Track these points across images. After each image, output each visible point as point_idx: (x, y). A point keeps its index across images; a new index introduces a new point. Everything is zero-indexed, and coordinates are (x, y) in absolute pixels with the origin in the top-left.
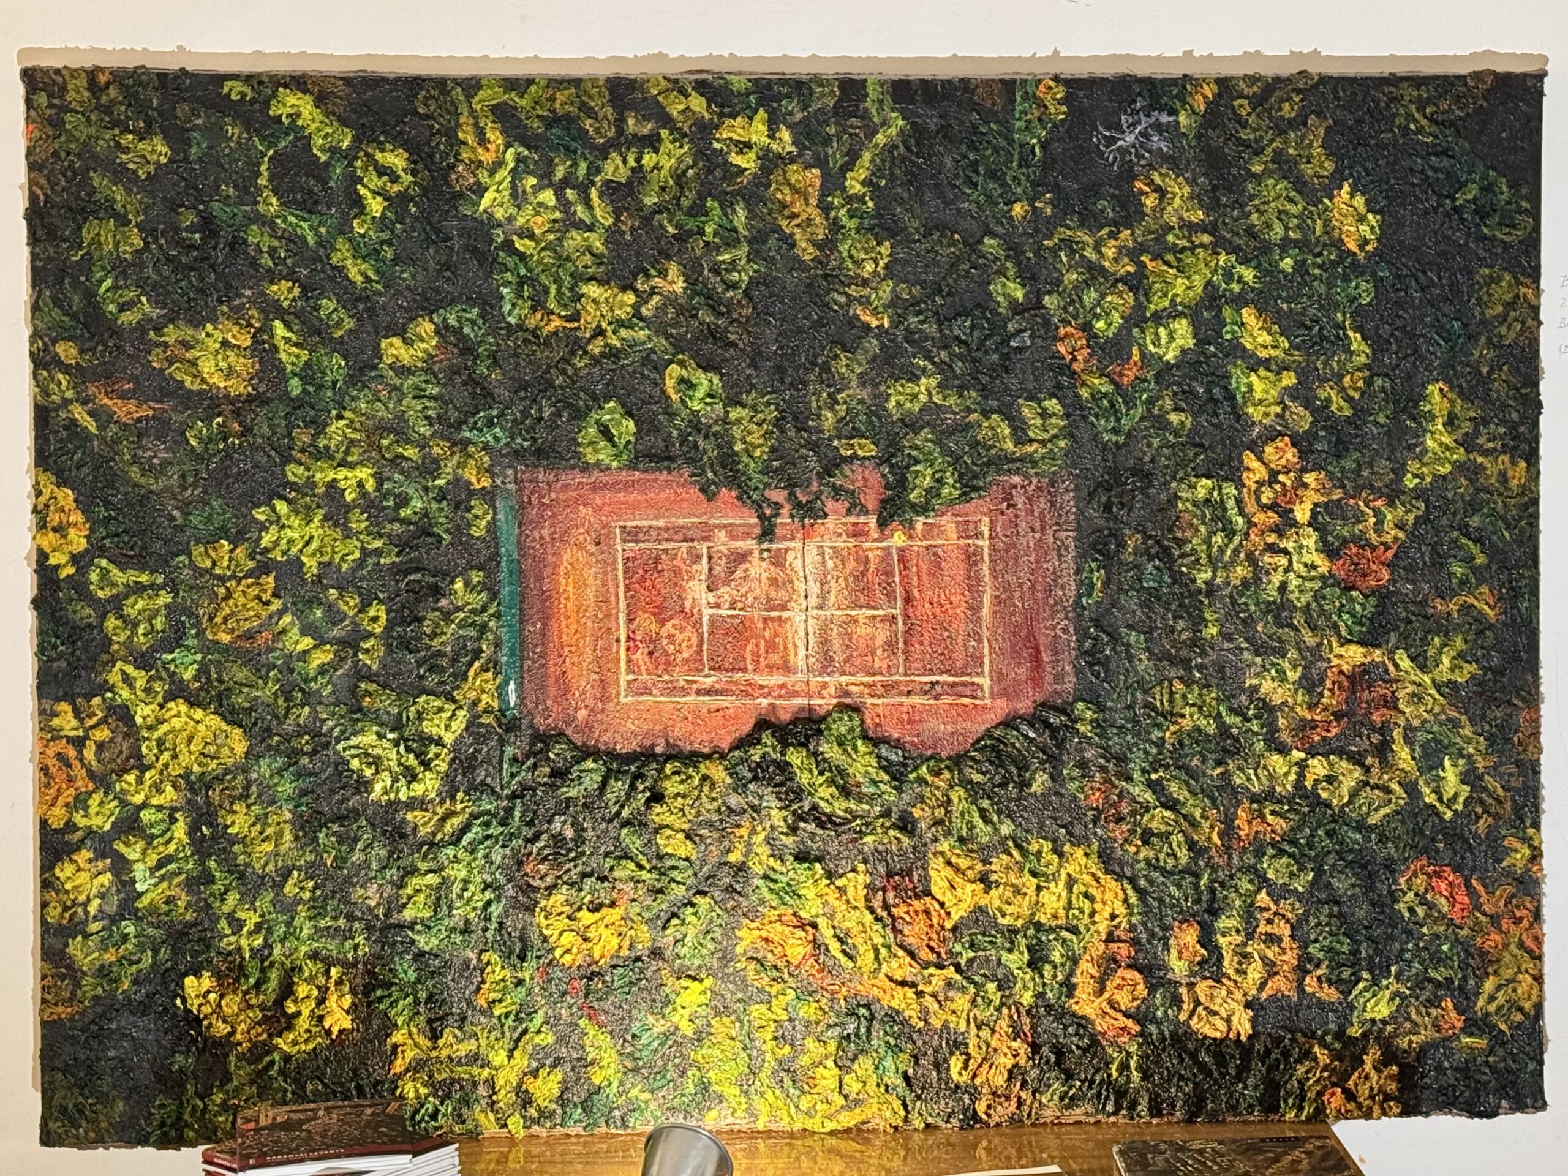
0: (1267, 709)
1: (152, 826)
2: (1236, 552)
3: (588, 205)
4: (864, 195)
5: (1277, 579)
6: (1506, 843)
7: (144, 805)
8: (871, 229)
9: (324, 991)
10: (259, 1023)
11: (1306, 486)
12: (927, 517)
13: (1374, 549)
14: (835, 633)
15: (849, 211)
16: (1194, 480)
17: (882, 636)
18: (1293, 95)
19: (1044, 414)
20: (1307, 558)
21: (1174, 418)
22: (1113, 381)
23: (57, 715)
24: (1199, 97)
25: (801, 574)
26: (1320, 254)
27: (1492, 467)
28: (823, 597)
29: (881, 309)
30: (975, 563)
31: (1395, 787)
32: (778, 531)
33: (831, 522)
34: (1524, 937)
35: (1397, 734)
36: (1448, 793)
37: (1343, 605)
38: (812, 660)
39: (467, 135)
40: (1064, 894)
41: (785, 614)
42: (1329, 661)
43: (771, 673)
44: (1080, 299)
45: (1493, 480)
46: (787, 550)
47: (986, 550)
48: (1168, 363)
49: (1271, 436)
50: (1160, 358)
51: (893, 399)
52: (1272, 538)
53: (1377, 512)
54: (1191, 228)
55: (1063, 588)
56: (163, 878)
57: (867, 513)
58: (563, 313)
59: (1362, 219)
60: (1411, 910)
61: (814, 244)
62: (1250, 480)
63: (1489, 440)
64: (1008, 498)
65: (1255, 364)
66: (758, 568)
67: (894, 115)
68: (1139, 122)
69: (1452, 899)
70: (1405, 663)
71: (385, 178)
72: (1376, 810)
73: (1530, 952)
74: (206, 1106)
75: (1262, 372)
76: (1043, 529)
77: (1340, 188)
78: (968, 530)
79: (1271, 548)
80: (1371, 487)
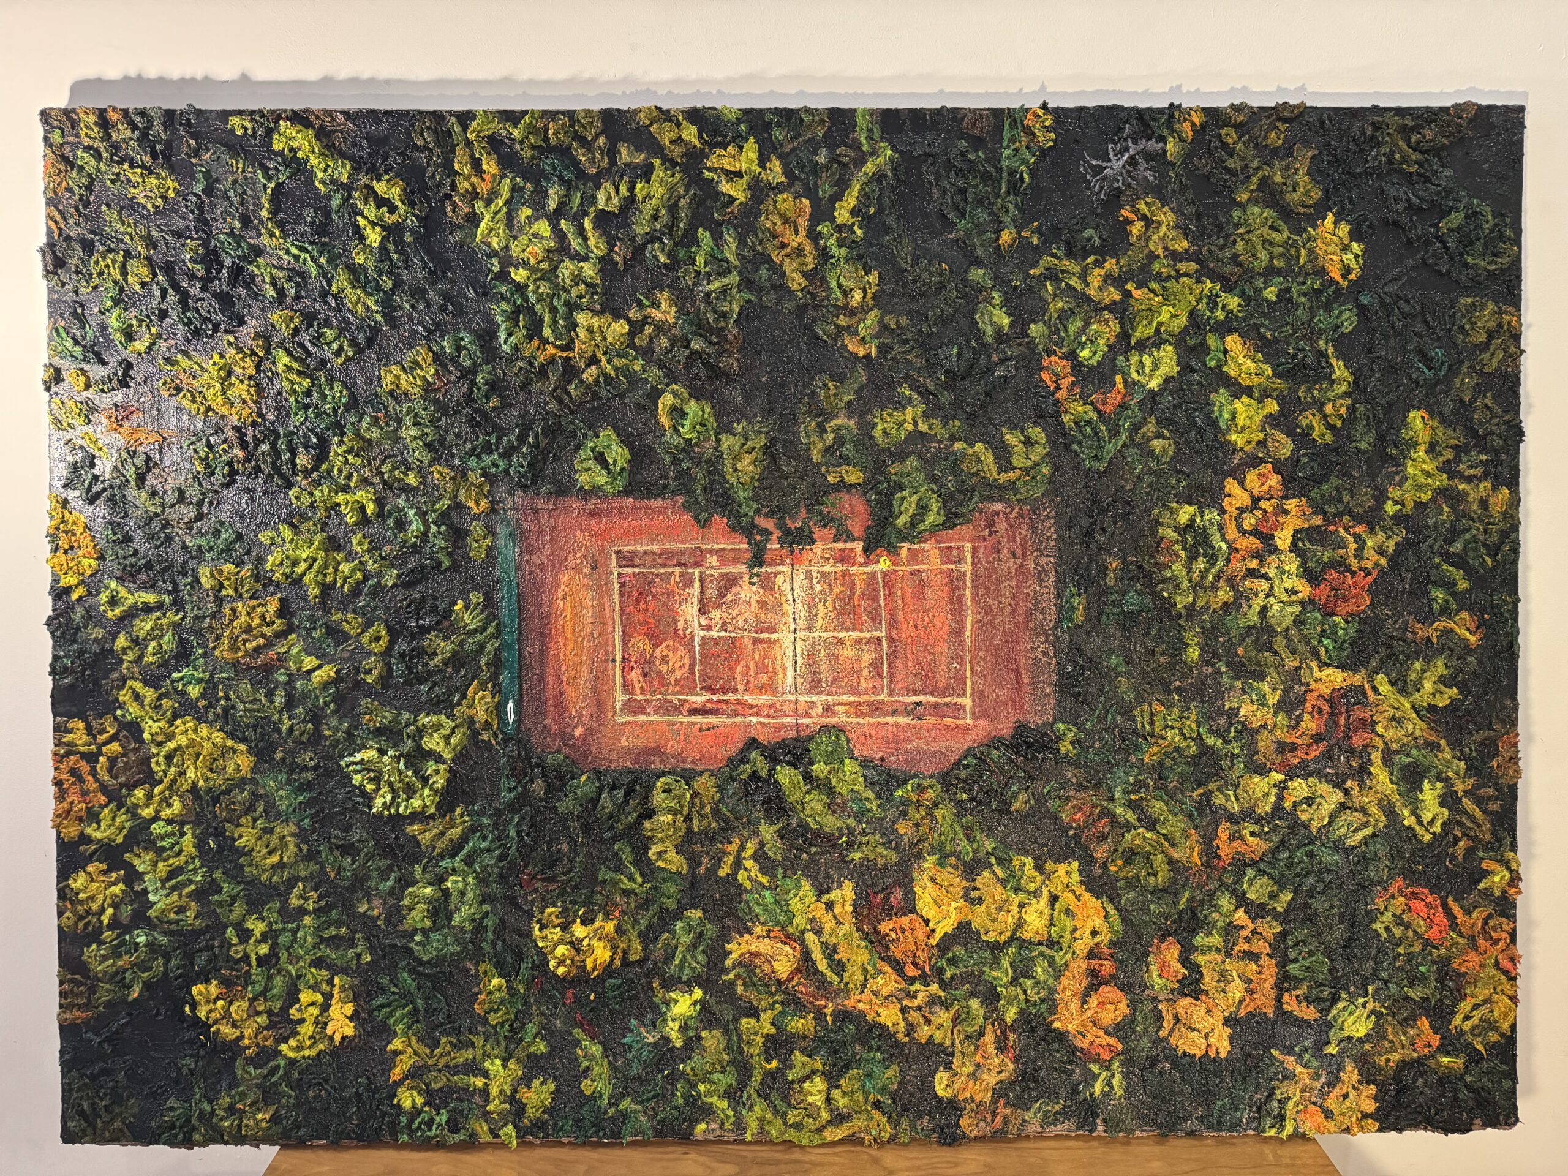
0: (1248, 733)
1: (163, 839)
2: (1217, 578)
3: (582, 233)
4: (853, 224)
5: (1257, 603)
6: (1484, 865)
7: (156, 818)
8: (860, 257)
9: (327, 997)
10: (266, 1028)
11: (1286, 512)
12: (913, 543)
13: (1353, 574)
14: (822, 654)
15: (838, 240)
16: (1174, 505)
17: (867, 658)
18: (1279, 124)
19: (1028, 442)
20: (1288, 584)
21: (1157, 444)
22: (1096, 409)
23: (70, 731)
24: (1187, 125)
25: (790, 597)
26: (1304, 283)
27: (1475, 492)
28: (812, 619)
29: (868, 339)
30: (958, 588)
31: (1373, 809)
32: (768, 557)
33: (818, 548)
34: (1500, 957)
35: (1376, 757)
36: (1427, 817)
37: (1324, 631)
38: (800, 680)
39: (462, 165)
40: (1047, 911)
41: (774, 636)
42: (1308, 684)
43: (760, 693)
44: (1066, 328)
45: (1475, 507)
46: (776, 575)
47: (968, 575)
48: (1152, 391)
49: (1254, 462)
50: (1143, 386)
51: (879, 427)
52: (1254, 564)
53: (1357, 537)
54: (1174, 256)
55: (1043, 612)
56: (173, 888)
57: (853, 539)
58: (559, 343)
59: (1346, 248)
60: (1387, 929)
61: (805, 275)
62: (1231, 505)
63: (1470, 467)
64: (991, 525)
65: (1238, 390)
66: (748, 592)
67: (883, 145)
68: (1127, 149)
69: (1429, 920)
70: (1385, 688)
71: (385, 209)
72: (1354, 832)
73: (1506, 973)
74: (213, 1111)
75: (1245, 399)
76: (1024, 555)
77: (1324, 218)
78: (950, 556)
79: (1252, 573)
80: (1351, 512)
